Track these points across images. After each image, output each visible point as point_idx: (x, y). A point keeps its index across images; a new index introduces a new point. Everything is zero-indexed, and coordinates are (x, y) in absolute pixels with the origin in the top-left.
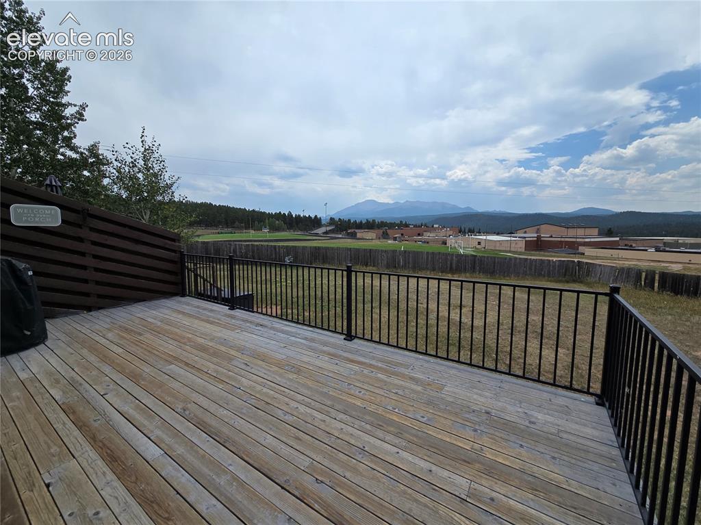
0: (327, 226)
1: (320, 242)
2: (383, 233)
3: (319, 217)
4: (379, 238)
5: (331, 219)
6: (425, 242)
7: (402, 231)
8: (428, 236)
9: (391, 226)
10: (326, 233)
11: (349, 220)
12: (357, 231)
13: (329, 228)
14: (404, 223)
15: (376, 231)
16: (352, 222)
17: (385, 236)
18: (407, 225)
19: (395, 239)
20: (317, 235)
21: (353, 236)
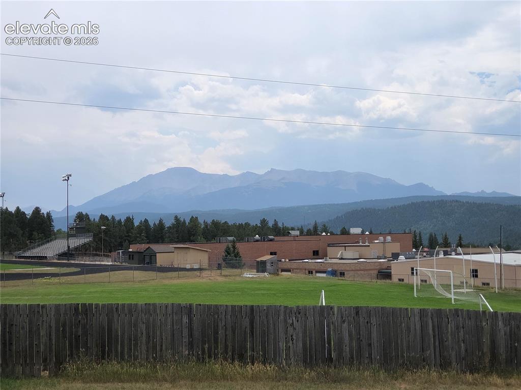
0: (69, 236)
1: (55, 280)
2: (228, 252)
3: (44, 211)
4: (219, 267)
5: (81, 217)
6: (334, 273)
7: (273, 246)
8: (340, 256)
9: (243, 232)
10: (68, 254)
11: (129, 220)
12: (155, 247)
13: (75, 242)
14: (271, 224)
15: (208, 247)
16: (136, 223)
17: (232, 259)
18: (281, 232)
19: (261, 267)
20: (41, 260)
21: (146, 261)
